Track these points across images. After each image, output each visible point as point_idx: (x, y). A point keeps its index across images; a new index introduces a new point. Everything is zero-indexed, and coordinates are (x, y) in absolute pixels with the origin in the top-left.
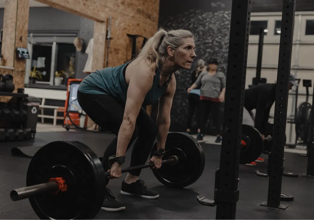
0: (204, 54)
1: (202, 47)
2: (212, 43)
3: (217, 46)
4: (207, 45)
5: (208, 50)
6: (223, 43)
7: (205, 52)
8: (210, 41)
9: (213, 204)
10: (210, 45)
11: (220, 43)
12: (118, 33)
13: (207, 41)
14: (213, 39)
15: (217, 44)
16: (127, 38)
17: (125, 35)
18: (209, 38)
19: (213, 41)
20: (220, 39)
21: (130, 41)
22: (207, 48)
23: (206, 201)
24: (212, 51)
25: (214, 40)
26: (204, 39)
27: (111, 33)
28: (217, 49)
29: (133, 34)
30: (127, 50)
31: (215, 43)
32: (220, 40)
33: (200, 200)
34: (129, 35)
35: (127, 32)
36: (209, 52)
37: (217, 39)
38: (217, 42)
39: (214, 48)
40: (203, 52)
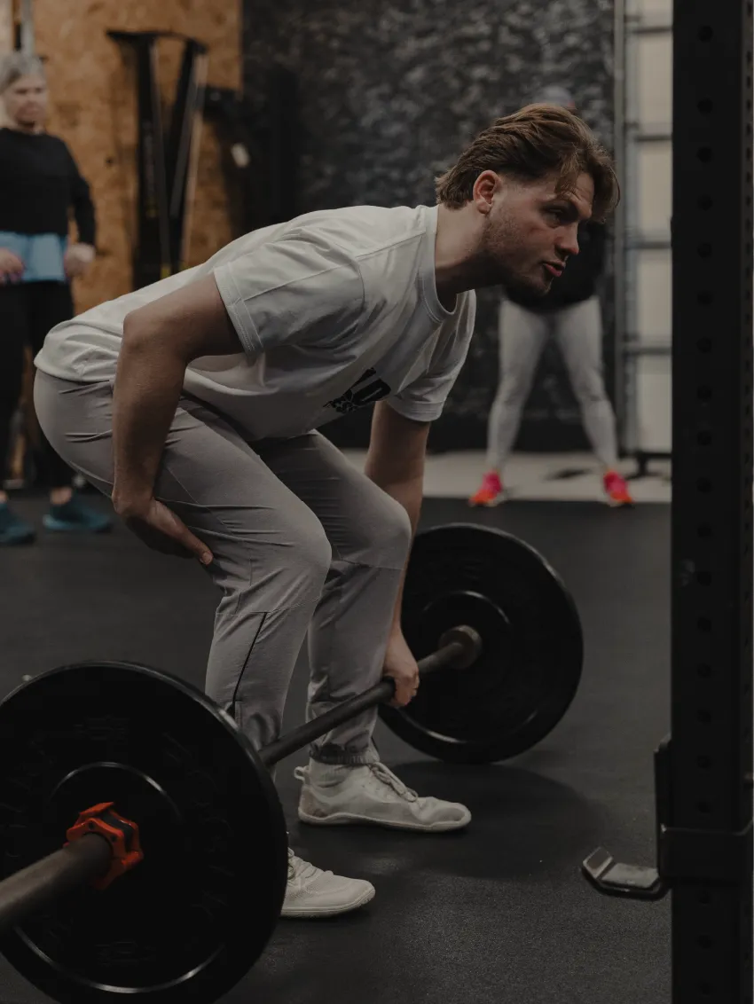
0: (463, 91)
1: (447, 58)
2: (493, 37)
3: (517, 51)
4: (470, 50)
5: (480, 72)
6: (540, 34)
7: (466, 82)
8: (484, 29)
9: (657, 889)
10: (485, 46)
11: (527, 34)
12: (66, 28)
13: (469, 30)
14: (495, 18)
15: (514, 41)
16: (109, 49)
17: (100, 38)
18: (477, 15)
19: (496, 27)
20: (528, 16)
21: (125, 61)
22: (473, 61)
23: (621, 874)
24: (494, 77)
25: (501, 22)
26: (454, 23)
27: (38, 36)
28: (515, 64)
29: (133, 27)
30: (115, 104)
31: (506, 38)
32: (527, 24)
33: (596, 874)
34: (116, 36)
35: (103, 20)
36: (484, 82)
37: (513, 19)
38: (513, 30)
39: (504, 62)
40: (455, 84)
